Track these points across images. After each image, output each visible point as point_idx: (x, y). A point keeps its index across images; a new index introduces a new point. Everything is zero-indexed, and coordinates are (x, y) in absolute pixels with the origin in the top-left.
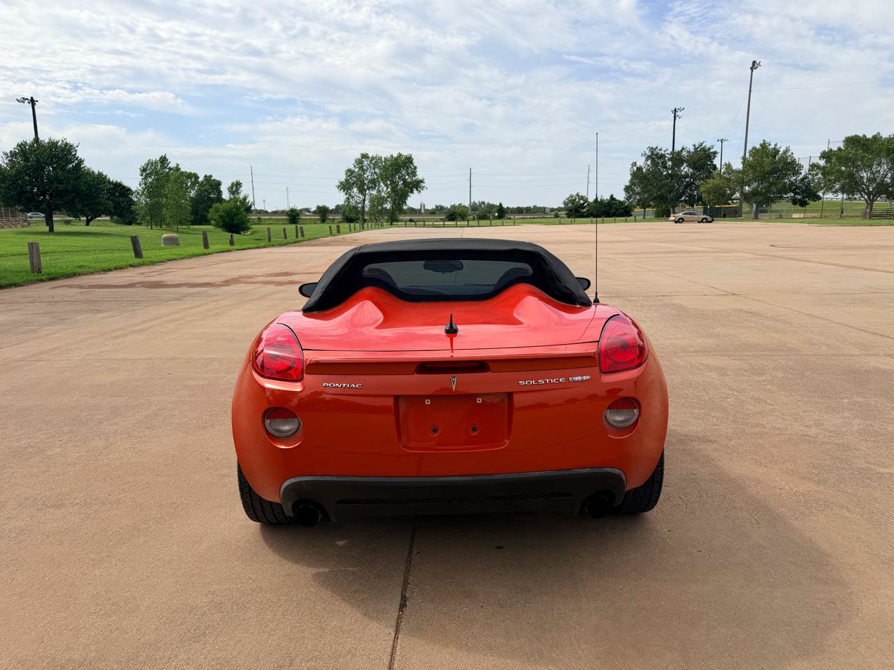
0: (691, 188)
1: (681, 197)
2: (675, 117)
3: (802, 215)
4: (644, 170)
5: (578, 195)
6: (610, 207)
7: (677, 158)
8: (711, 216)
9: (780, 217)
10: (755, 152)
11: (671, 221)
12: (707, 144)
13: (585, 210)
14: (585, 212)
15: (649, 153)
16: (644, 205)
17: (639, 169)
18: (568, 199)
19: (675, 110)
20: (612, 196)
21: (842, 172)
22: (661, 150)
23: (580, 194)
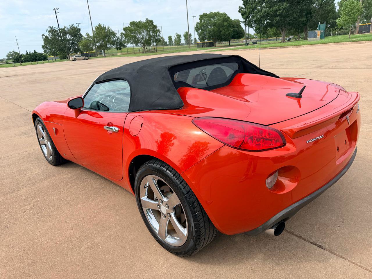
0: (74, 45)
1: (70, 49)
2: (56, 12)
3: (121, 54)
4: (49, 38)
5: (13, 51)
6: (36, 56)
7: (64, 32)
8: (87, 57)
9: (113, 55)
10: (97, 28)
11: (71, 60)
12: (76, 25)
13: (23, 59)
14: (23, 60)
15: (49, 29)
16: (54, 54)
17: (47, 37)
18: (9, 54)
19: (55, 9)
20: (35, 51)
21: (132, 36)
22: (55, 28)
23: (15, 51)
